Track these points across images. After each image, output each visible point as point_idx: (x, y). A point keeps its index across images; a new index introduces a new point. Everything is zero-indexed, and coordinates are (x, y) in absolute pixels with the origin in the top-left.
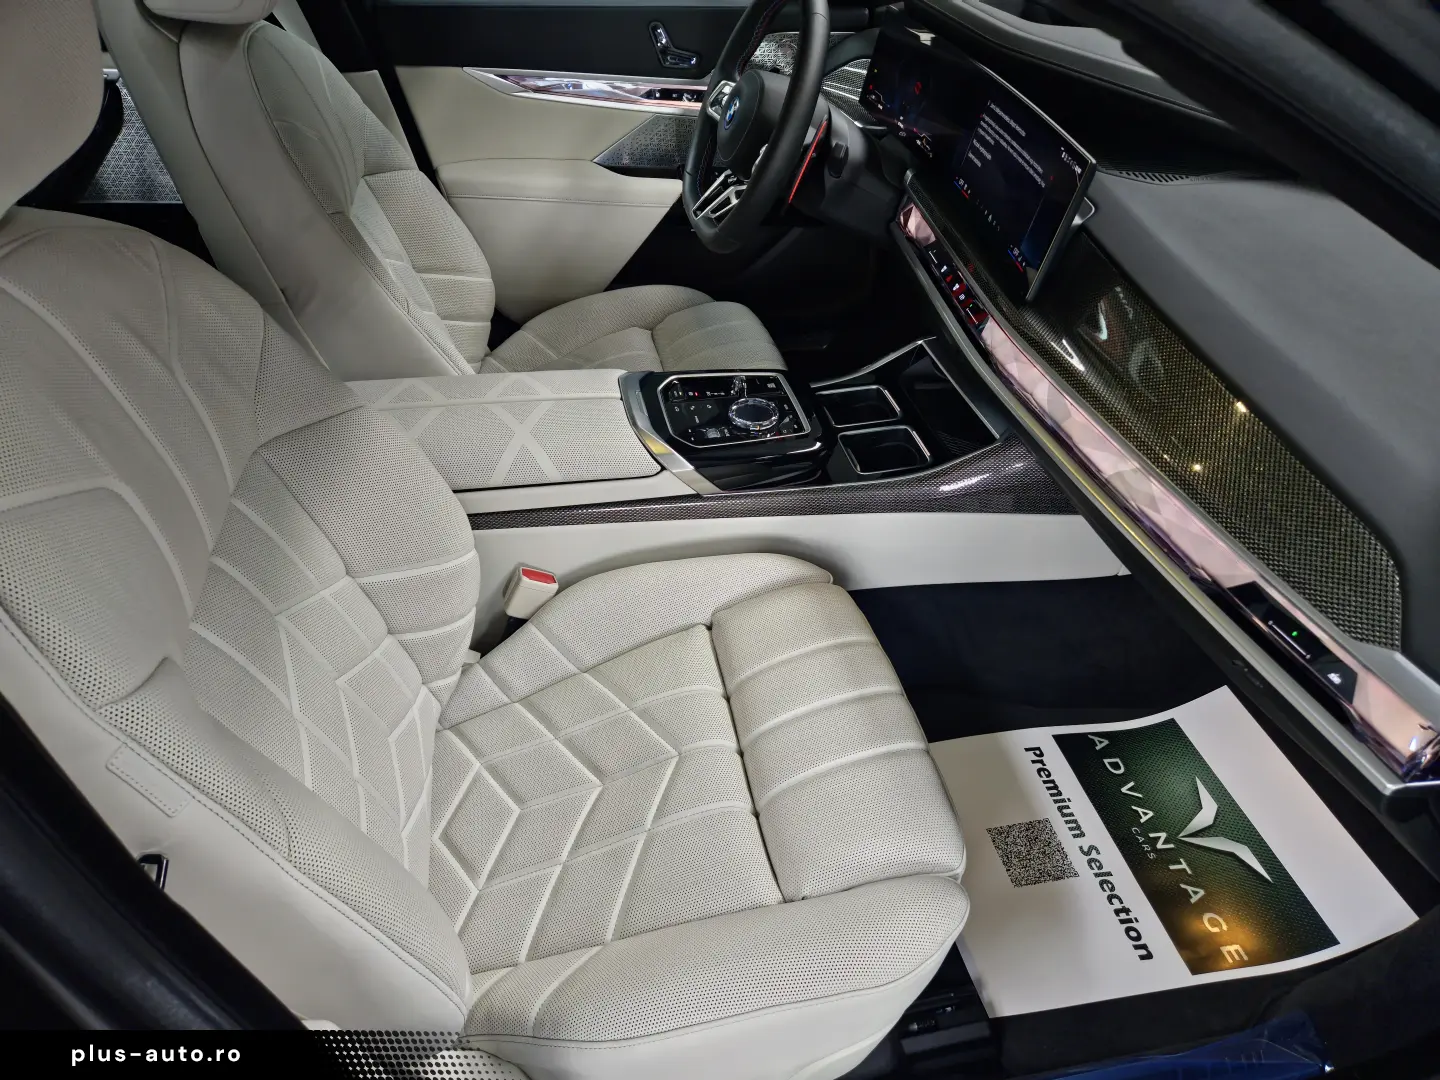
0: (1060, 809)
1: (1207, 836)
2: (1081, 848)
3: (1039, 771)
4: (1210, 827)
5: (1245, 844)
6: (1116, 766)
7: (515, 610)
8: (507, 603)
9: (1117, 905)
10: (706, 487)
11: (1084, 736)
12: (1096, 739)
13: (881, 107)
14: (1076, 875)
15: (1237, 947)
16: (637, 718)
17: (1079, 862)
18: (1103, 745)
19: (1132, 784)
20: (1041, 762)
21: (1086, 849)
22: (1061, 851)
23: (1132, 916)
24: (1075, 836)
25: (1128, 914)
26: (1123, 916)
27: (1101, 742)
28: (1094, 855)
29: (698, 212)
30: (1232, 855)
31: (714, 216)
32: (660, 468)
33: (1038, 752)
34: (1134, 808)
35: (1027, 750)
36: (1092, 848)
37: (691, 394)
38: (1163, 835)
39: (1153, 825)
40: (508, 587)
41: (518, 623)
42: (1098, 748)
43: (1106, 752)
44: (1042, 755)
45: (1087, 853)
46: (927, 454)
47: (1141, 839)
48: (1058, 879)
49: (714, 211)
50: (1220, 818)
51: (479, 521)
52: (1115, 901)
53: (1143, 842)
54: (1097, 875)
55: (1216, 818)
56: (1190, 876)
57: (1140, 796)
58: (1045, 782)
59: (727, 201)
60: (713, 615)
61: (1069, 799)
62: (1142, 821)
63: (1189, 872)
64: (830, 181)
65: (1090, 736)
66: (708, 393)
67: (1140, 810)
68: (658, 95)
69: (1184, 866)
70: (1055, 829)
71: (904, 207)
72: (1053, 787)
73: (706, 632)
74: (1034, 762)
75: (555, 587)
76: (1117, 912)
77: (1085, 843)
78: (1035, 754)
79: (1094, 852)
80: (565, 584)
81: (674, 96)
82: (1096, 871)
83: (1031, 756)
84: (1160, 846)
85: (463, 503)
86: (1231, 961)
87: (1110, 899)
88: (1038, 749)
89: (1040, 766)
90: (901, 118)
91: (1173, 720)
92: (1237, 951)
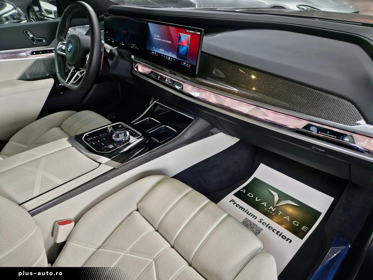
0: (247, 213)
1: (280, 202)
2: (258, 221)
3: (236, 206)
4: (279, 199)
5: (288, 200)
6: (251, 195)
7: (60, 240)
8: (55, 239)
9: (276, 232)
10: (116, 164)
11: (239, 191)
12: (242, 190)
13: (113, 42)
14: (262, 229)
15: (304, 227)
16: (130, 255)
17: (260, 225)
18: (245, 191)
19: (257, 198)
20: (235, 203)
21: (260, 221)
22: (255, 225)
23: (280, 232)
24: (255, 219)
25: (279, 233)
26: (279, 234)
27: (244, 191)
28: (262, 221)
29: (68, 83)
30: (287, 204)
31: (75, 82)
32: (99, 164)
33: (233, 201)
34: (261, 204)
35: (230, 201)
36: (261, 220)
37: (95, 137)
38: (272, 207)
39: (268, 206)
40: (54, 233)
41: (64, 244)
42: (244, 192)
43: (247, 193)
44: (234, 201)
45: (261, 222)
46: (175, 130)
47: (268, 211)
48: (259, 233)
49: (74, 80)
50: (279, 196)
51: (33, 213)
52: (275, 231)
53: (269, 212)
54: (267, 226)
55: (279, 197)
56: (283, 214)
57: (260, 200)
58: (240, 208)
59: (78, 76)
60: (137, 205)
61: (247, 210)
62: (265, 206)
63: (283, 213)
64: (110, 62)
65: (241, 190)
66: (100, 135)
67: (263, 203)
68: (34, 53)
69: (281, 213)
70: (250, 219)
71: (135, 65)
72: (242, 208)
73: (138, 213)
74: (234, 204)
75: (73, 223)
76: (277, 234)
77: (258, 219)
78: (232, 202)
79: (262, 220)
80: (77, 221)
81: (40, 53)
82: (266, 225)
83: (232, 203)
84: (273, 210)
85: (24, 208)
86: (306, 231)
87: (273, 231)
88: (232, 200)
89: (235, 204)
90: (122, 42)
91: (255, 177)
92: (305, 228)
